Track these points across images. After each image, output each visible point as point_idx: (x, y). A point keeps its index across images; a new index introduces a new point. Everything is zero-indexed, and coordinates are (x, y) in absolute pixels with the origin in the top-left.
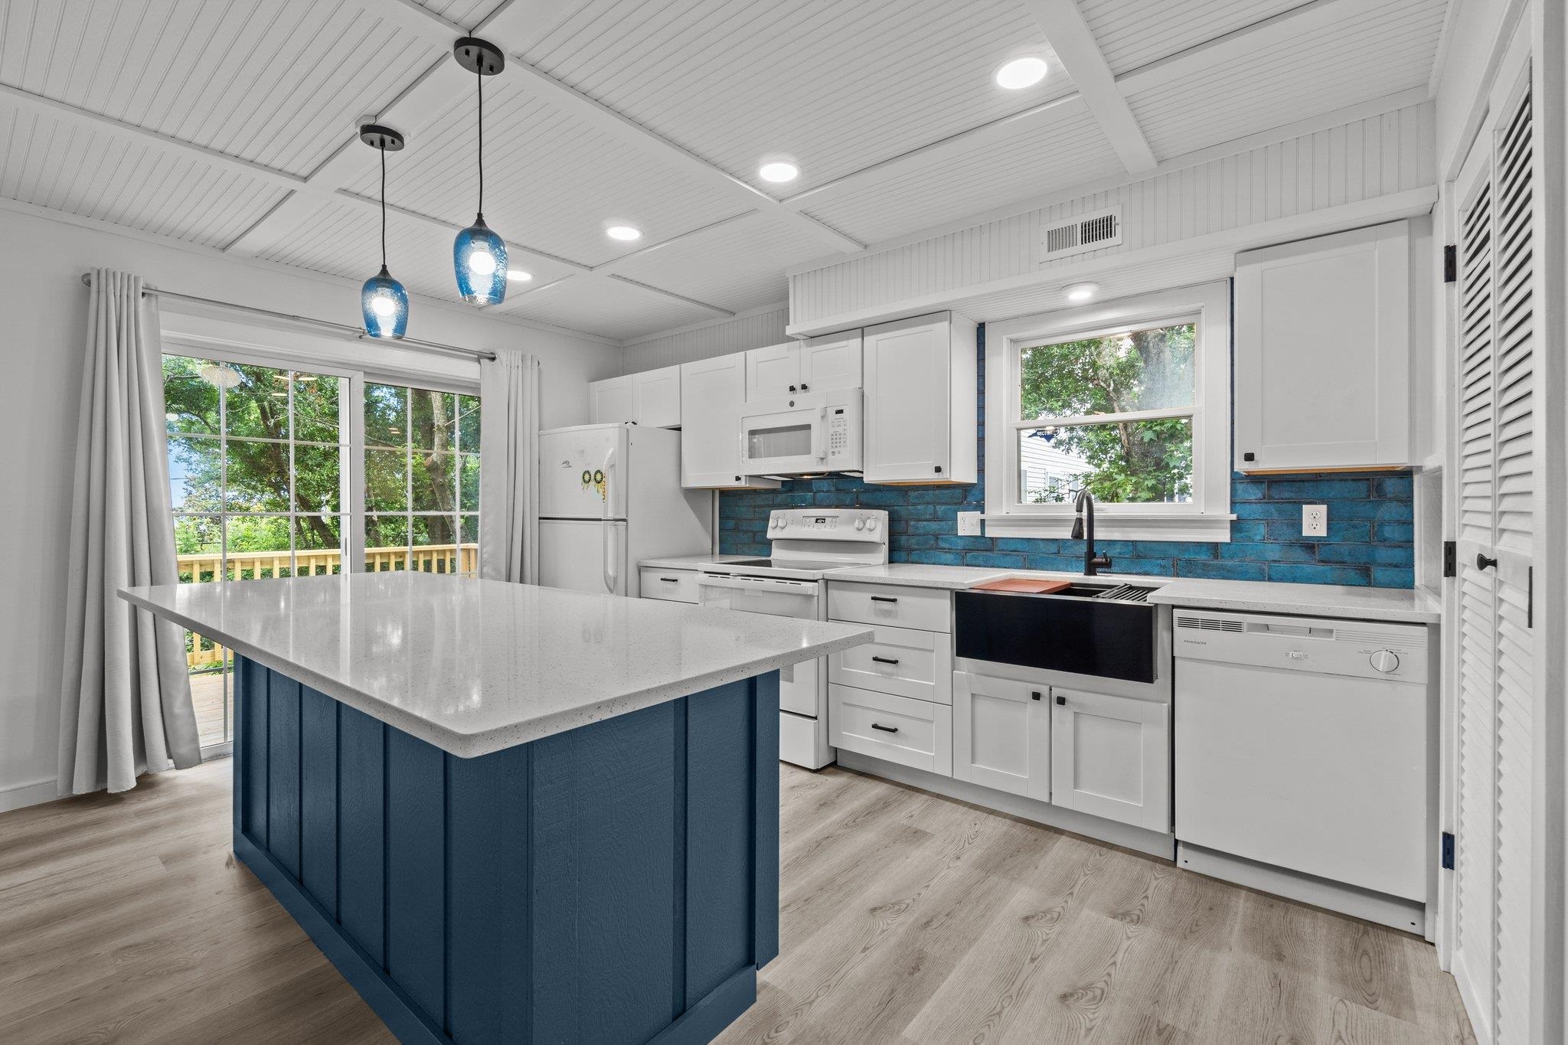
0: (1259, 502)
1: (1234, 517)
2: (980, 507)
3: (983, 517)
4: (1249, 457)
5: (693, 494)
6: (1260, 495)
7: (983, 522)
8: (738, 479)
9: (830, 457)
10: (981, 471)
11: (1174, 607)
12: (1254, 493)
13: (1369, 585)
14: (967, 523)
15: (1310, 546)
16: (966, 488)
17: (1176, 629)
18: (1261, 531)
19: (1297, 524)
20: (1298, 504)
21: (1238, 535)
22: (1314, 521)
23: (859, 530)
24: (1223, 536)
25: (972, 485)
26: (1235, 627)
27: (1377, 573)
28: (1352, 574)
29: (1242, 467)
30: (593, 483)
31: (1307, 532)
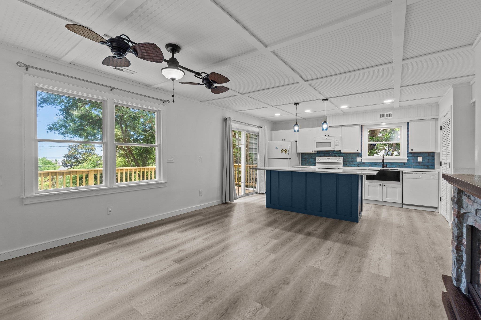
0: (411, 156)
1: (408, 159)
2: (361, 156)
3: (362, 158)
4: (412, 150)
5: (298, 154)
6: (412, 155)
7: (362, 159)
8: (312, 151)
9: (335, 148)
10: (361, 150)
11: (402, 171)
12: (411, 155)
13: (428, 169)
14: (359, 159)
15: (420, 163)
16: (358, 153)
17: (403, 174)
18: (412, 161)
19: (417, 160)
20: (418, 157)
21: (408, 161)
22: (420, 159)
23: (338, 160)
24: (406, 161)
25: (360, 153)
26: (412, 173)
27: (430, 167)
28: (426, 167)
29: (410, 151)
30: (284, 152)
31: (419, 161)
